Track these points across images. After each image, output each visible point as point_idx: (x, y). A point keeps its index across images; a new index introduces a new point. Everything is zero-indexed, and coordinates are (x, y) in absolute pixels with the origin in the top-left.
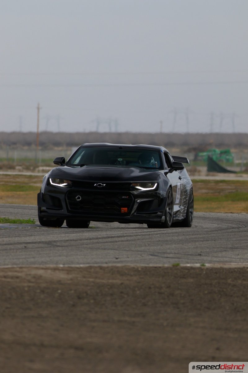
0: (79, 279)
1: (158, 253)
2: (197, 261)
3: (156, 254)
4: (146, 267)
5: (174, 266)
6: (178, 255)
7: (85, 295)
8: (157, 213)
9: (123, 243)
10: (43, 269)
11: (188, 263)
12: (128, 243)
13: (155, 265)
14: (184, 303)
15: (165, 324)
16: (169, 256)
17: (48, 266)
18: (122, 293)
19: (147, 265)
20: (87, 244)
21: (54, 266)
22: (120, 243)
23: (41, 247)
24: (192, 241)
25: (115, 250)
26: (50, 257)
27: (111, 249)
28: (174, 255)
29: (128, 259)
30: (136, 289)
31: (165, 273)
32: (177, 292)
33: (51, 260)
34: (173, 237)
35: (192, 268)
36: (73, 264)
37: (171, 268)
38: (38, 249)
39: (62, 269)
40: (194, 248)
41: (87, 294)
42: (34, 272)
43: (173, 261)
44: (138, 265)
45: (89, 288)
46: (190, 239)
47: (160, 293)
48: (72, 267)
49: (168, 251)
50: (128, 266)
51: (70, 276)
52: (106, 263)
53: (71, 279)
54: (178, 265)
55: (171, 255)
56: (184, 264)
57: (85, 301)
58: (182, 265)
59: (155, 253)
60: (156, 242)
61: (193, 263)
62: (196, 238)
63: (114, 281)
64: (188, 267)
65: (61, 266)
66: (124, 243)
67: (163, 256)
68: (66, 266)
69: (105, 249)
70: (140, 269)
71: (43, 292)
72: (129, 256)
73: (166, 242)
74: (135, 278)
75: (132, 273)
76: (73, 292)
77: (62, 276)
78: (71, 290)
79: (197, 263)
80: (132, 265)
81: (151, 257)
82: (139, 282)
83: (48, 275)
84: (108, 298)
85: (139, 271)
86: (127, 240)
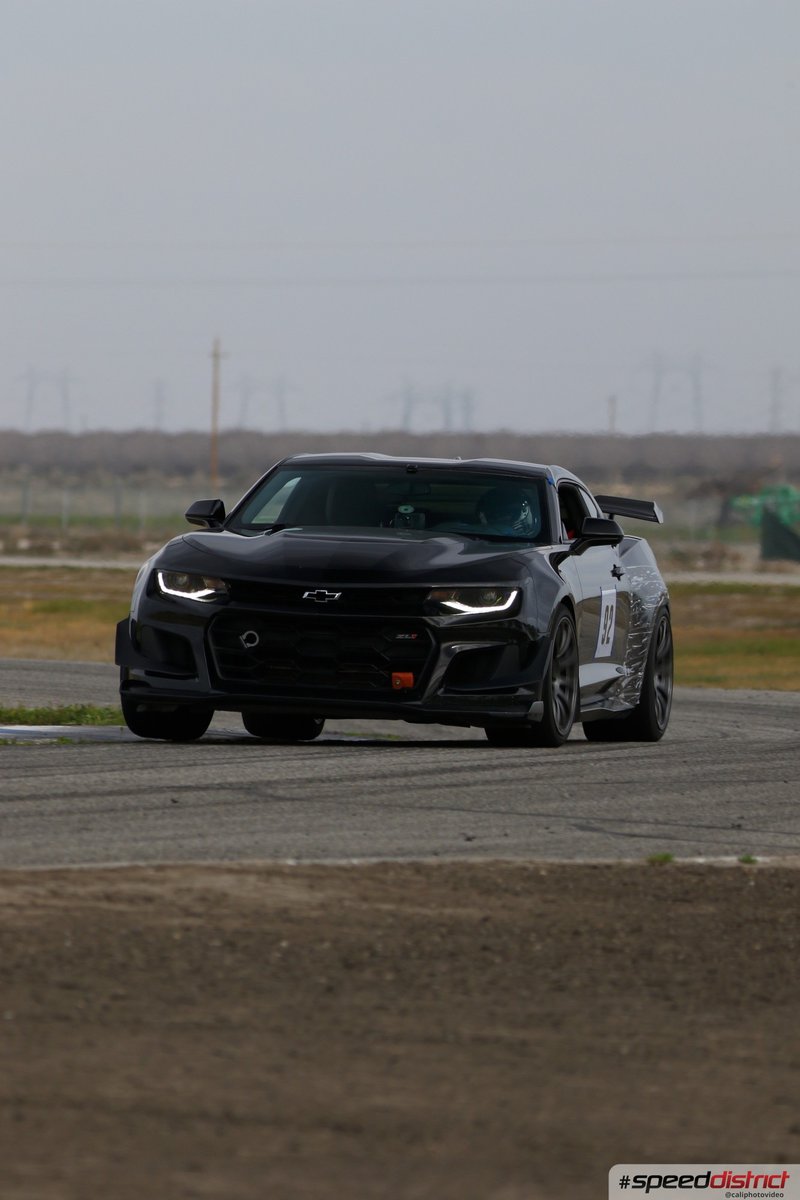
0: (347, 903)
1: (604, 821)
2: (727, 847)
3: (597, 825)
4: (563, 867)
5: (652, 862)
6: (667, 827)
7: (366, 955)
8: (515, 690)
9: (488, 788)
10: (230, 871)
11: (700, 854)
12: (506, 787)
13: (594, 861)
14: (684, 984)
15: (625, 1050)
16: (637, 831)
17: (246, 862)
18: (485, 948)
19: (566, 861)
20: (372, 793)
21: (269, 862)
22: (481, 788)
23: (225, 803)
24: (714, 782)
25: (463, 810)
26: (253, 833)
27: (453, 809)
28: (653, 826)
29: (506, 841)
30: (533, 937)
31: (625, 884)
32: (665, 947)
33: (257, 843)
34: (652, 771)
35: (712, 870)
36: (326, 856)
37: (644, 872)
38: (215, 809)
39: (294, 874)
40: (718, 804)
41: (374, 954)
42: (201, 882)
43: (651, 848)
44: (538, 859)
45: (380, 933)
46: (704, 775)
47: (609, 950)
48: (323, 867)
49: (635, 815)
50: (508, 863)
51: (319, 896)
52: (436, 854)
53: (323, 906)
54: (666, 859)
55: (644, 829)
56: (686, 856)
57: (368, 975)
58: (679, 860)
59: (593, 821)
60: (598, 786)
61: (716, 854)
62: (724, 773)
63: (461, 912)
64: (701, 865)
65: (291, 862)
66: (494, 787)
67: (619, 831)
68: (306, 862)
69: (430, 808)
70: (543, 873)
71: (230, 945)
72: (508, 831)
73: (627, 785)
74: (527, 902)
75: (518, 888)
76: (327, 945)
77: (293, 894)
78: (322, 940)
79: (727, 853)
80: (520, 860)
81: (579, 834)
82: (540, 916)
83: (247, 890)
84: (442, 966)
85: (540, 880)
86: (503, 781)
